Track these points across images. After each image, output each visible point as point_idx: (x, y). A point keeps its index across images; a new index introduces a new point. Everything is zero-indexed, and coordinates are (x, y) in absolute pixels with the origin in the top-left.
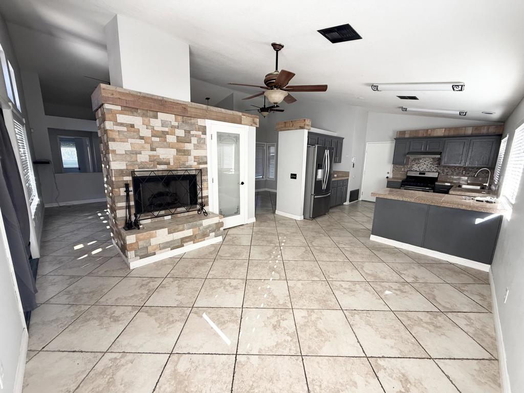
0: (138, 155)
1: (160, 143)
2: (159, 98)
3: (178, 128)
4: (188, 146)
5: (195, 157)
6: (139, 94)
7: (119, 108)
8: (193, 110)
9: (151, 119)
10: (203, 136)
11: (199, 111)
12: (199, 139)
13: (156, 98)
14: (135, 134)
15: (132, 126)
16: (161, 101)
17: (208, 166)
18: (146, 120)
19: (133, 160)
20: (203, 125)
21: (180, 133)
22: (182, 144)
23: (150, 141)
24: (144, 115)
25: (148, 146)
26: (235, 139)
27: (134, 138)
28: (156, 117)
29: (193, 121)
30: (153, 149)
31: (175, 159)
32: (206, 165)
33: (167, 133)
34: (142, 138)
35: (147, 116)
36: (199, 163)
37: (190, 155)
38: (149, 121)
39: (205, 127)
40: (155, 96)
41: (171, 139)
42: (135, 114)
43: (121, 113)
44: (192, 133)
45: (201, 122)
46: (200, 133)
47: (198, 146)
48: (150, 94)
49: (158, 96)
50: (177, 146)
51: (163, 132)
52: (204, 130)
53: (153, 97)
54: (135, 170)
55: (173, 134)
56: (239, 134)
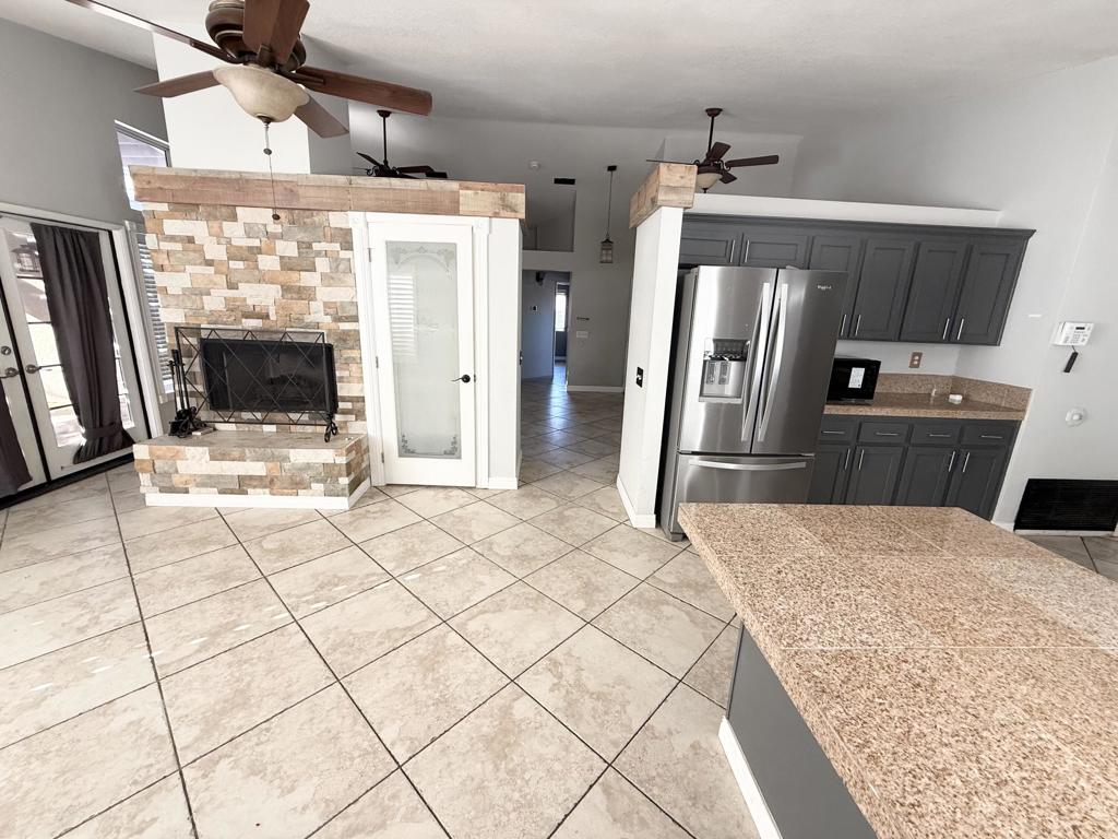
0: (204, 297)
1: (246, 272)
2: (234, 176)
3: (281, 237)
4: (307, 279)
5: (326, 305)
6: (194, 174)
7: (164, 207)
8: (312, 192)
9: (225, 223)
10: (344, 254)
11: (327, 193)
12: (336, 261)
13: (227, 176)
14: (197, 255)
15: (191, 240)
16: (237, 180)
17: (362, 326)
18: (215, 225)
19: (195, 307)
20: (343, 226)
21: (289, 249)
22: (295, 275)
23: (224, 269)
24: (209, 218)
25: (222, 280)
26: (442, 258)
27: (195, 265)
28: (234, 218)
29: (317, 218)
30: (232, 286)
31: (280, 307)
32: (354, 324)
33: (259, 250)
34: (209, 263)
35: (216, 218)
36: (338, 319)
37: (314, 299)
38: (221, 227)
39: (348, 232)
40: (224, 172)
41: (268, 263)
42: (194, 215)
43: (169, 216)
44: (316, 246)
45: (336, 220)
46: (337, 246)
47: (332, 278)
48: (213, 171)
49: (230, 172)
50: (281, 279)
51: (250, 249)
52: (345, 239)
53: (222, 176)
54: (202, 326)
55: (272, 252)
56: (455, 245)
